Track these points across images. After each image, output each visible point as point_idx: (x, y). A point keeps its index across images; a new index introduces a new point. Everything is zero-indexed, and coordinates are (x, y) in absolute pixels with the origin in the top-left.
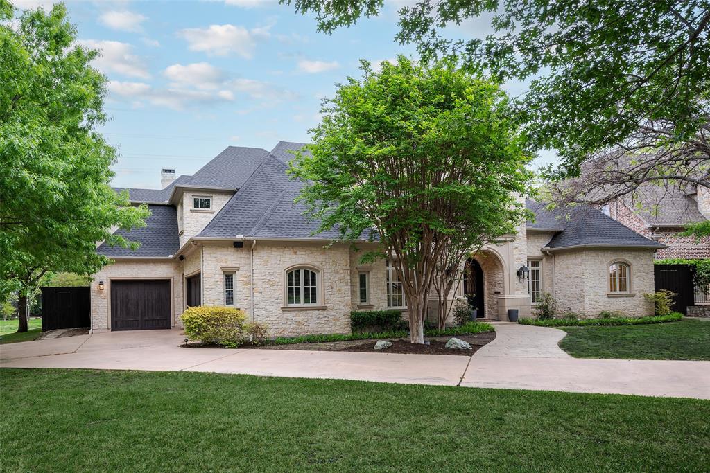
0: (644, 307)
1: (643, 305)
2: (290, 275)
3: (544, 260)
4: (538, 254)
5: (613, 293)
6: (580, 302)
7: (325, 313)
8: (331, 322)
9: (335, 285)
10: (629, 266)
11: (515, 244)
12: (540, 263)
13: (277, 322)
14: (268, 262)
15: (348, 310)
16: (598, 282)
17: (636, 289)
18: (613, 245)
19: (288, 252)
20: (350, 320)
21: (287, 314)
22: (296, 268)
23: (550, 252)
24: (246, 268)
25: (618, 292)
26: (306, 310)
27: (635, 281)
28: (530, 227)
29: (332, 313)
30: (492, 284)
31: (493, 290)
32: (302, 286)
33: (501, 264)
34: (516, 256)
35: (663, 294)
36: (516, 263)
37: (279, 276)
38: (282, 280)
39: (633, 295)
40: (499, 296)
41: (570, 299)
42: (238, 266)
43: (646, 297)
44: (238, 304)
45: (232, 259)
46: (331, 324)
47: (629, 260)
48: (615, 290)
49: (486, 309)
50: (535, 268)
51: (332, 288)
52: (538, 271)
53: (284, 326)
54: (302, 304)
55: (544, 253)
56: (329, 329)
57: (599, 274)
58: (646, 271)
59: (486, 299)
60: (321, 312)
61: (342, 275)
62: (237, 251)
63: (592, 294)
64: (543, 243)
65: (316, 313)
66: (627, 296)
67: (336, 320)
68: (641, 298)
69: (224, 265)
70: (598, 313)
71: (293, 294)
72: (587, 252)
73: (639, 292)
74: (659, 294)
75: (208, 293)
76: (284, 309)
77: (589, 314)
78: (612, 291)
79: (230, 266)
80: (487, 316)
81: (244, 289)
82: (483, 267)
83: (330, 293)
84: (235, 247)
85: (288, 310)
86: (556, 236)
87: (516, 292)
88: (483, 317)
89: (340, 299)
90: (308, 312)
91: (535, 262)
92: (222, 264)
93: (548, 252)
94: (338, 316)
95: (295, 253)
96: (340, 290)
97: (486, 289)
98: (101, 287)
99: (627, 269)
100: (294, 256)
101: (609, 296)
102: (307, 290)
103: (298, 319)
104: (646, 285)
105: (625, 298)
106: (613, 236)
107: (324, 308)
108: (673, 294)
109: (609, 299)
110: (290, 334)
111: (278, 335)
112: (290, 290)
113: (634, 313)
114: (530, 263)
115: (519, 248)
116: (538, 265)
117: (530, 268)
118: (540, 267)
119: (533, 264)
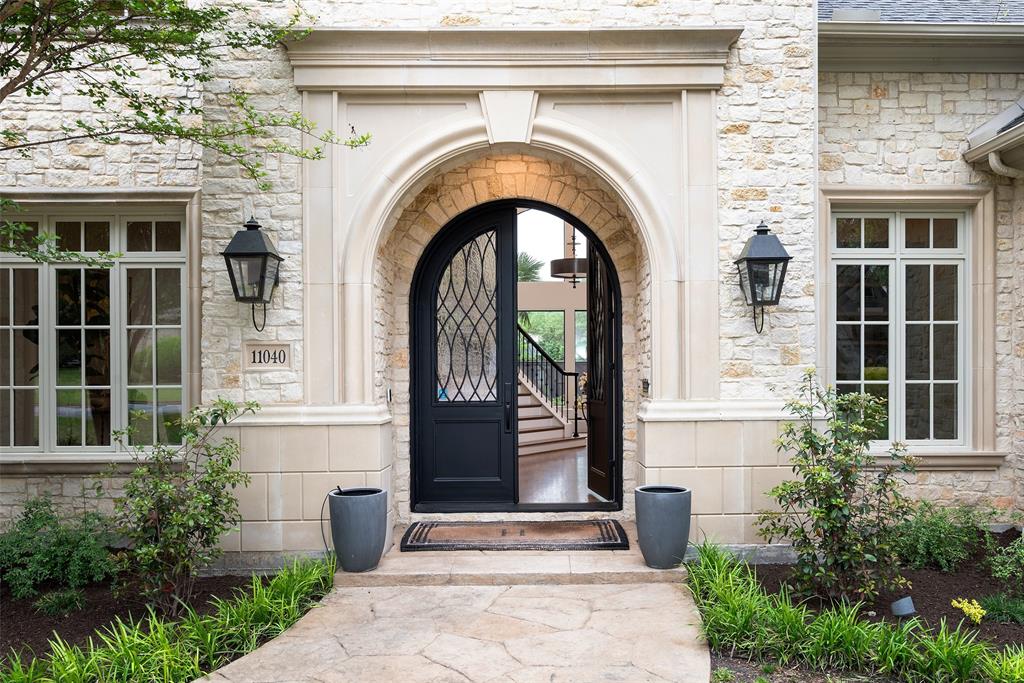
3: (986, 206)
12: (965, 233)
30: (642, 341)
31: (642, 372)
50: (931, 256)
52: (947, 273)
55: (977, 164)
91: (933, 225)
93: (994, 161)
97: (629, 367)
114: (897, 231)
115: (756, 130)
116: (947, 236)
117: (897, 256)
118: (967, 253)
119: (916, 236)
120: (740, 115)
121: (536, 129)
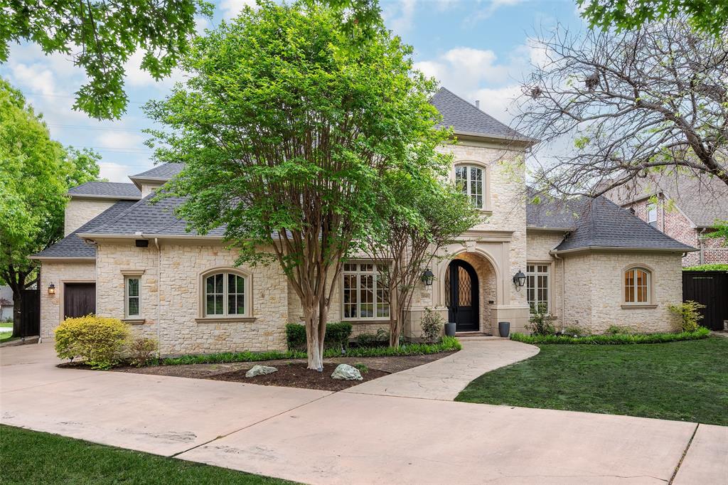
0: (669, 321)
1: (668, 319)
2: (210, 281)
3: (553, 264)
4: (546, 258)
5: (630, 303)
6: (588, 314)
7: (253, 326)
8: (261, 336)
9: (267, 292)
10: (650, 272)
11: (512, 246)
12: (549, 269)
13: (189, 336)
14: (179, 264)
15: (283, 322)
16: (609, 291)
17: (658, 299)
18: (631, 248)
19: (206, 253)
20: (286, 334)
21: (203, 327)
22: (217, 271)
23: (558, 255)
24: (153, 272)
25: (636, 303)
26: (228, 322)
27: (657, 289)
28: (532, 226)
29: (263, 326)
30: (487, 292)
31: (488, 299)
32: (226, 294)
33: (494, 269)
34: (513, 260)
35: (691, 306)
36: (512, 268)
37: (193, 282)
38: (197, 286)
39: (655, 307)
40: (493, 307)
41: (579, 310)
42: (143, 268)
43: (671, 309)
44: (143, 315)
45: (136, 260)
46: (261, 339)
47: (651, 265)
48: (632, 300)
49: (482, 321)
50: (542, 274)
51: (263, 296)
52: (545, 278)
53: (199, 341)
54: (225, 315)
55: (552, 255)
56: (258, 345)
57: (611, 282)
58: (672, 278)
59: (482, 309)
60: (247, 325)
61: (277, 281)
62: (143, 251)
63: (601, 305)
64: (551, 245)
65: (241, 326)
66: (647, 307)
67: (267, 334)
68: (666, 310)
69: (125, 267)
70: (608, 328)
71: (212, 303)
72: (596, 256)
73: (663, 303)
74: (686, 306)
75: (103, 301)
76: (199, 321)
77: (597, 328)
78: (627, 301)
79: (133, 268)
80: (482, 329)
81: (150, 296)
82: (478, 273)
83: (261, 302)
84: (137, 246)
85: (205, 323)
86: (567, 236)
87: (512, 302)
88: (478, 330)
89: (273, 310)
90: (230, 324)
91: (543, 267)
92: (121, 266)
93: (556, 255)
94: (270, 329)
95: (216, 254)
96: (273, 299)
97: (481, 298)
98: (52, 290)
99: (648, 276)
100: (213, 258)
101: (623, 308)
102: (231, 298)
103: (217, 333)
104: (671, 296)
105: (644, 310)
106: (630, 237)
107: (252, 320)
108: (701, 306)
109: (623, 311)
110: (206, 351)
111: (191, 352)
112: (210, 299)
113: (655, 328)
114: (536, 268)
115: (516, 250)
116: (545, 270)
117: (536, 274)
118: (549, 273)
119: (540, 270)
120: (513, 247)
121: (476, 249)
